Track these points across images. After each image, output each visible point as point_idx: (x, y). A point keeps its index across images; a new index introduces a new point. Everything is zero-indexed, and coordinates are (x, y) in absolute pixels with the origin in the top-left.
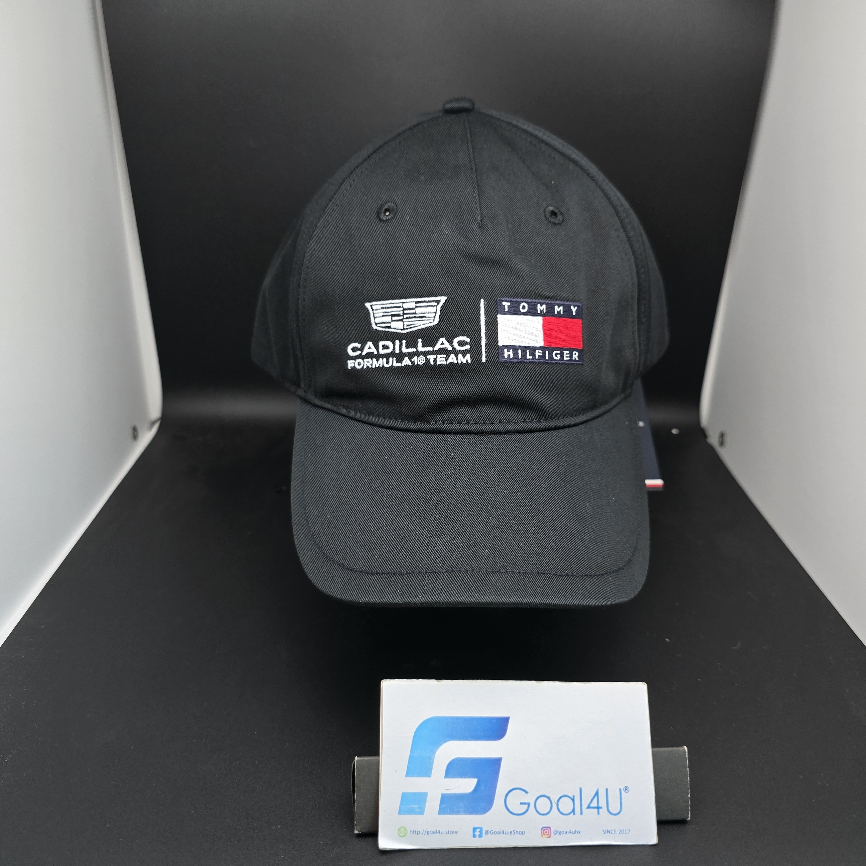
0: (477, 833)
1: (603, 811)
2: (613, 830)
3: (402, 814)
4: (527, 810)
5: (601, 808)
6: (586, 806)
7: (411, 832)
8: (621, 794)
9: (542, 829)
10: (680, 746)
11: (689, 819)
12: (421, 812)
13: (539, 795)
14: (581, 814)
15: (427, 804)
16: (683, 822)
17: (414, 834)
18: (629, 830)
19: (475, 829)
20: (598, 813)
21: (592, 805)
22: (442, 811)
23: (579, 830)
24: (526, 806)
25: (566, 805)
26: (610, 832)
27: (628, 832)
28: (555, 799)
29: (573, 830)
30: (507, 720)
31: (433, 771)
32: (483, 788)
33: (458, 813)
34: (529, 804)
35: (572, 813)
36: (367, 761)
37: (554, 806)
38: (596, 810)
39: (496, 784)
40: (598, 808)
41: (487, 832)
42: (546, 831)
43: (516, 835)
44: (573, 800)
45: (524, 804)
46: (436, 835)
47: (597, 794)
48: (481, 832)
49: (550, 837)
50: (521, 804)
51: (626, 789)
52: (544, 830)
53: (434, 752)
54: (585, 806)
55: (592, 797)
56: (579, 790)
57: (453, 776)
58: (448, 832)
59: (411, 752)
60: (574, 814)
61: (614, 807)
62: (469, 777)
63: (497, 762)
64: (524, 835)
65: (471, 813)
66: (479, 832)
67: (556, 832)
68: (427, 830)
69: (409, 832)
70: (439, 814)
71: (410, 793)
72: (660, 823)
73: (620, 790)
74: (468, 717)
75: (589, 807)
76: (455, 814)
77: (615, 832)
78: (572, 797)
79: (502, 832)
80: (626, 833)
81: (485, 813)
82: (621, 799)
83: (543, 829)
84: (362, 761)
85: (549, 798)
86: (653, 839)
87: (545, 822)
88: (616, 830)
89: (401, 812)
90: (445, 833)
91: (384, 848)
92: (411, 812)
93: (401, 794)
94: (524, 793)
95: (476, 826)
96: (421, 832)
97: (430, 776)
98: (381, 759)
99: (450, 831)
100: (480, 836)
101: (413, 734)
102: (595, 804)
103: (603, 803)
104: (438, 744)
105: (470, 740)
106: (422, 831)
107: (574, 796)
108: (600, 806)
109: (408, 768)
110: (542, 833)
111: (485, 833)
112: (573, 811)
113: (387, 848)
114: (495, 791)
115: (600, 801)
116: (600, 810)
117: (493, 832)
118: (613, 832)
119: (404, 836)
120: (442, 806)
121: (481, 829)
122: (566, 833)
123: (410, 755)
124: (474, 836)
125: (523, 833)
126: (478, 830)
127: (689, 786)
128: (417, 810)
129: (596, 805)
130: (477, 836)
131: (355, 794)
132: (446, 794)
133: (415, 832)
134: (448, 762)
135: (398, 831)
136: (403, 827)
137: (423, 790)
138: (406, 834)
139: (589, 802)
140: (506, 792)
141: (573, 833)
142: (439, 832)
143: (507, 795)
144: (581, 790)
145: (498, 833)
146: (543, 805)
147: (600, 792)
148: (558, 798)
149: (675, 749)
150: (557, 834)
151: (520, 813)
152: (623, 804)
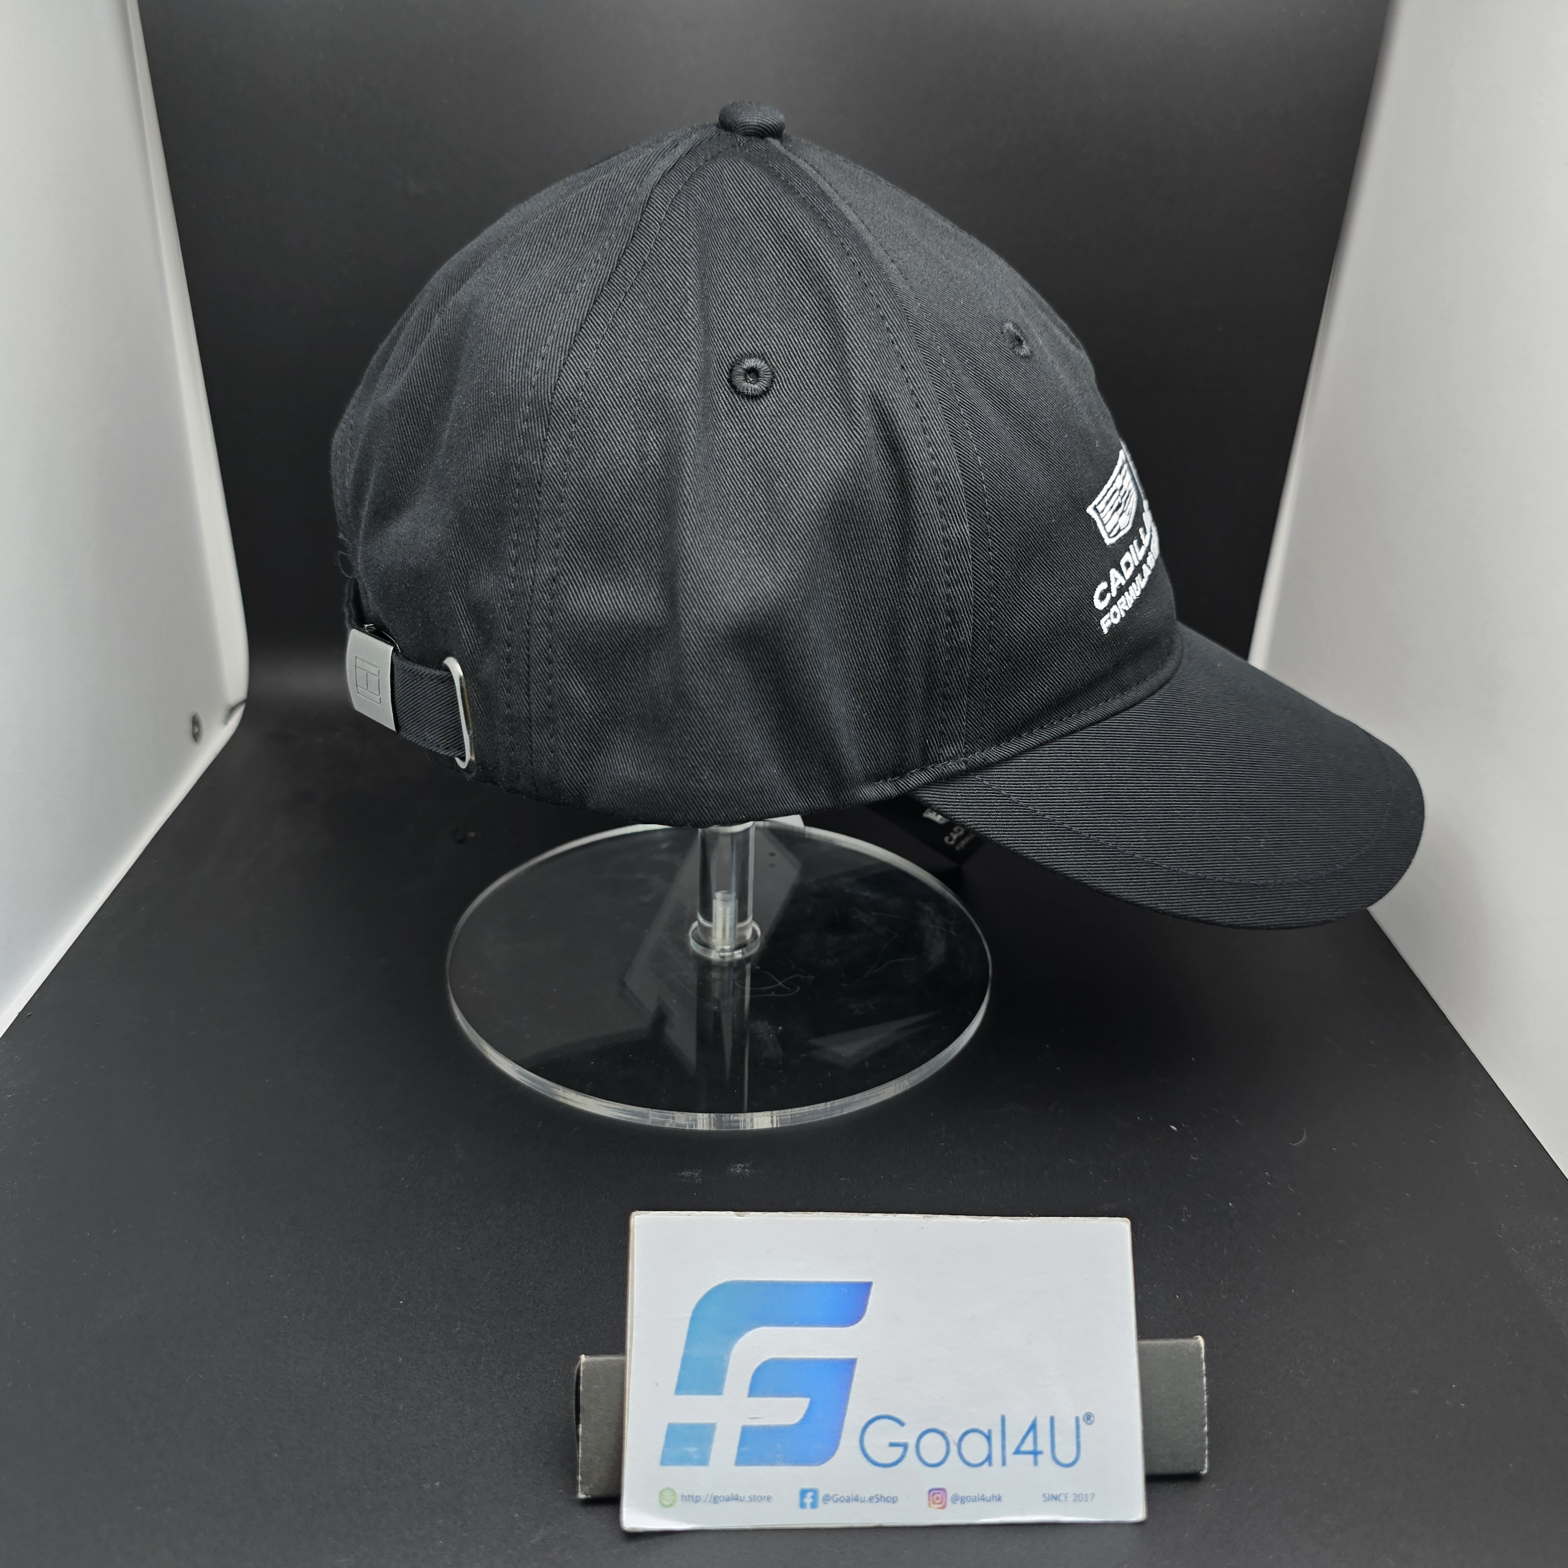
0: (808, 1500)
1: (1045, 1459)
2: (1062, 1494)
4: (902, 1457)
5: (1041, 1453)
6: (1013, 1450)
7: (684, 1498)
8: (1078, 1427)
9: (930, 1491)
10: (1191, 1336)
11: (1205, 1472)
12: (703, 1461)
13: (924, 1429)
14: (1004, 1463)
16: (1194, 1477)
17: (689, 1501)
18: (1093, 1495)
19: (803, 1493)
20: (1036, 1463)
21: (1023, 1448)
22: (743, 1459)
23: (999, 1495)
24: (901, 1449)
25: (975, 1448)
26: (1056, 1498)
27: (1090, 1498)
28: (954, 1437)
29: (988, 1495)
33: (771, 1462)
34: (905, 1446)
35: (987, 1464)
36: (601, 1363)
37: (954, 1448)
38: (1031, 1457)
39: (845, 1408)
40: (1035, 1453)
41: (827, 1499)
42: (937, 1495)
43: (882, 1504)
44: (988, 1438)
45: (897, 1445)
46: (730, 1503)
47: (1033, 1427)
48: (815, 1498)
49: (943, 1507)
50: (892, 1445)
51: (1088, 1417)
52: (934, 1494)
53: (728, 1348)
54: (1010, 1450)
55: (1024, 1434)
56: (999, 1419)
58: (752, 1498)
60: (990, 1464)
61: (1066, 1452)
64: (896, 1504)
67: (955, 1499)
68: (715, 1494)
69: (679, 1498)
71: (682, 1425)
72: (1153, 1480)
73: (1077, 1419)
75: (1017, 1452)
76: (767, 1465)
77: (1066, 1497)
78: (986, 1431)
79: (854, 1497)
80: (1087, 1501)
82: (1078, 1437)
83: (931, 1493)
84: (593, 1363)
85: (943, 1434)
86: (1138, 1513)
87: (936, 1478)
88: (1067, 1494)
90: (749, 1500)
91: (631, 1529)
92: (684, 1460)
93: (667, 1426)
94: (896, 1425)
95: (806, 1486)
96: (703, 1499)
98: (630, 1362)
99: (756, 1495)
100: (814, 1505)
101: (689, 1315)
102: (1028, 1446)
103: (1044, 1444)
104: (736, 1332)
105: (797, 1326)
106: (705, 1495)
107: (990, 1431)
108: (1039, 1448)
109: (680, 1378)
110: (929, 1500)
111: (824, 1500)
112: (989, 1459)
113: (638, 1529)
115: (1039, 1440)
116: (1040, 1457)
117: (838, 1497)
118: (1062, 1498)
119: (671, 1505)
121: (815, 1492)
122: (975, 1500)
124: (803, 1505)
125: (894, 1500)
126: (810, 1494)
127: (1205, 1411)
128: (696, 1457)
129: (1031, 1448)
130: (808, 1505)
131: (580, 1425)
133: (691, 1498)
134: (756, 1366)
136: (669, 1489)
137: (708, 1420)
138: (675, 1501)
139: (1018, 1441)
140: (863, 1424)
141: (988, 1499)
142: (736, 1498)
143: (864, 1429)
144: (1003, 1419)
145: (848, 1501)
146: (933, 1447)
147: (1039, 1423)
148: (959, 1435)
149: (1181, 1341)
150: (958, 1502)
151: (890, 1461)
152: (1083, 1445)
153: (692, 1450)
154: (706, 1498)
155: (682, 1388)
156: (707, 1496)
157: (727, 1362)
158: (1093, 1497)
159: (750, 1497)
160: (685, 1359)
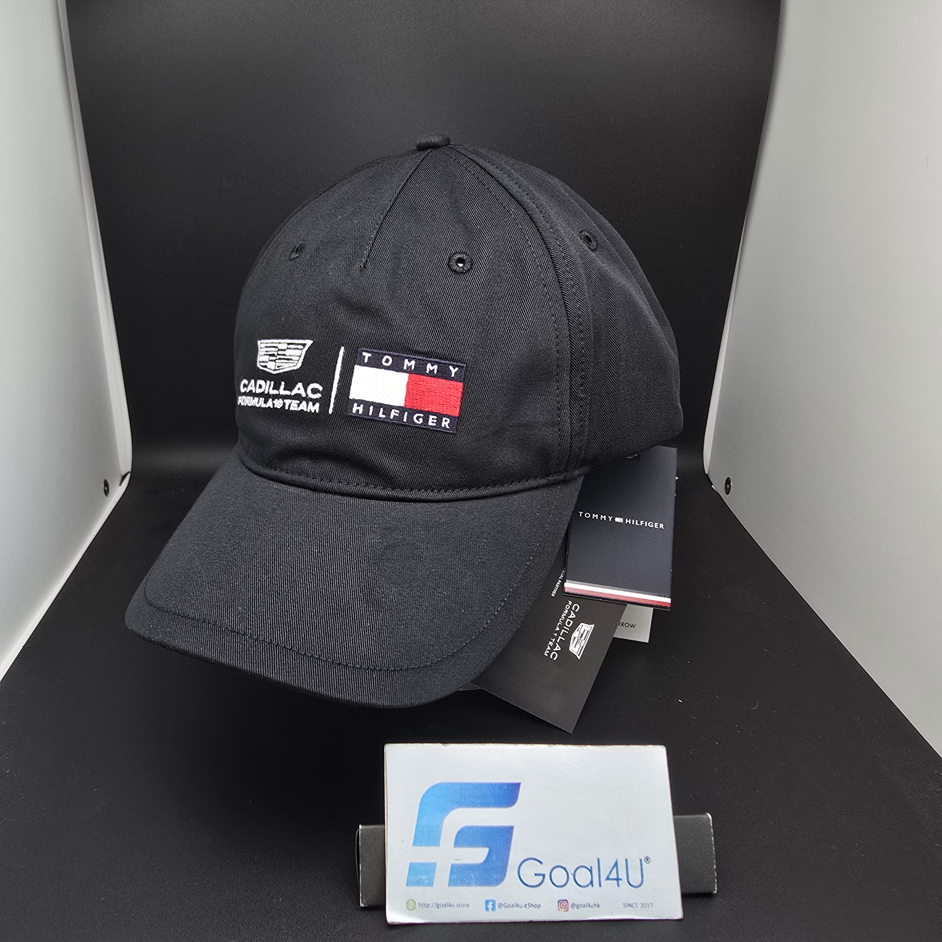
0: (490, 906)
1: (624, 883)
2: (634, 903)
3: (410, 886)
4: (542, 882)
5: (621, 879)
6: (605, 878)
7: (420, 905)
8: (641, 865)
9: (558, 902)
10: (704, 813)
11: (716, 892)
12: (431, 884)
13: (554, 866)
14: (600, 885)
15: (436, 875)
16: (709, 895)
17: (423, 907)
18: (652, 904)
19: (487, 902)
20: (618, 885)
21: (610, 877)
22: (453, 882)
23: (598, 904)
24: (542, 877)
25: (583, 877)
26: (631, 906)
27: (650, 905)
28: (571, 871)
29: (592, 904)
30: (518, 785)
31: (441, 840)
32: (494, 858)
33: (469, 884)
34: (544, 876)
35: (590, 886)
36: (371, 829)
37: (571, 877)
38: (616, 882)
39: (509, 854)
40: (618, 879)
41: (500, 905)
42: (563, 903)
43: (533, 908)
44: (591, 871)
45: (539, 875)
46: (446, 908)
47: (616, 864)
48: (494, 905)
49: (567, 911)
50: (536, 875)
51: (647, 859)
52: (561, 903)
53: (442, 820)
54: (603, 878)
55: (611, 869)
56: (596, 860)
57: (462, 846)
58: (458, 905)
59: (418, 820)
60: (592, 886)
61: (635, 878)
62: (480, 847)
63: (509, 830)
64: (539, 909)
65: (482, 885)
66: (492, 905)
67: (573, 905)
68: (437, 903)
69: (418, 904)
70: (449, 885)
71: (418, 864)
72: (686, 897)
73: (641, 860)
74: (477, 783)
75: (608, 878)
76: (466, 886)
77: (636, 905)
78: (589, 868)
79: (516, 905)
80: (649, 907)
81: (497, 885)
82: (642, 870)
83: (560, 903)
84: (366, 829)
85: (565, 869)
86: (676, 912)
87: (562, 894)
89: (409, 884)
91: (392, 922)
92: (419, 883)
93: (409, 864)
94: (538, 863)
95: (488, 899)
96: (431, 906)
97: (438, 845)
98: (387, 828)
99: (461, 904)
100: (493, 909)
101: (419, 801)
102: (614, 875)
103: (623, 875)
104: (445, 811)
105: (480, 807)
106: (432, 903)
107: (591, 867)
108: (620, 877)
109: (415, 837)
110: (558, 906)
111: (499, 906)
112: (591, 883)
113: (396, 922)
114: (508, 861)
115: (619, 872)
116: (620, 882)
117: (507, 905)
118: (634, 906)
119: (413, 909)
120: (452, 877)
121: (494, 902)
122: (584, 906)
123: (417, 823)
124: (487, 909)
125: (539, 906)
126: (491, 903)
127: (714, 857)
128: (426, 881)
129: (616, 877)
130: (490, 909)
131: (360, 865)
132: (456, 865)
133: (424, 905)
134: (458, 831)
135: (407, 903)
136: (412, 900)
137: (432, 861)
138: (415, 907)
139: (608, 873)
140: (519, 863)
141: (592, 906)
142: (450, 905)
143: (520, 866)
144: (599, 860)
145: (513, 906)
146: (559, 876)
147: (619, 863)
148: (574, 869)
149: (698, 816)
150: (575, 908)
151: (535, 884)
152: (644, 875)
153: (424, 877)
154: (433, 905)
155: (416, 842)
156: (433, 904)
157: (442, 828)
158: (652, 906)
159: (457, 905)
160: (417, 826)
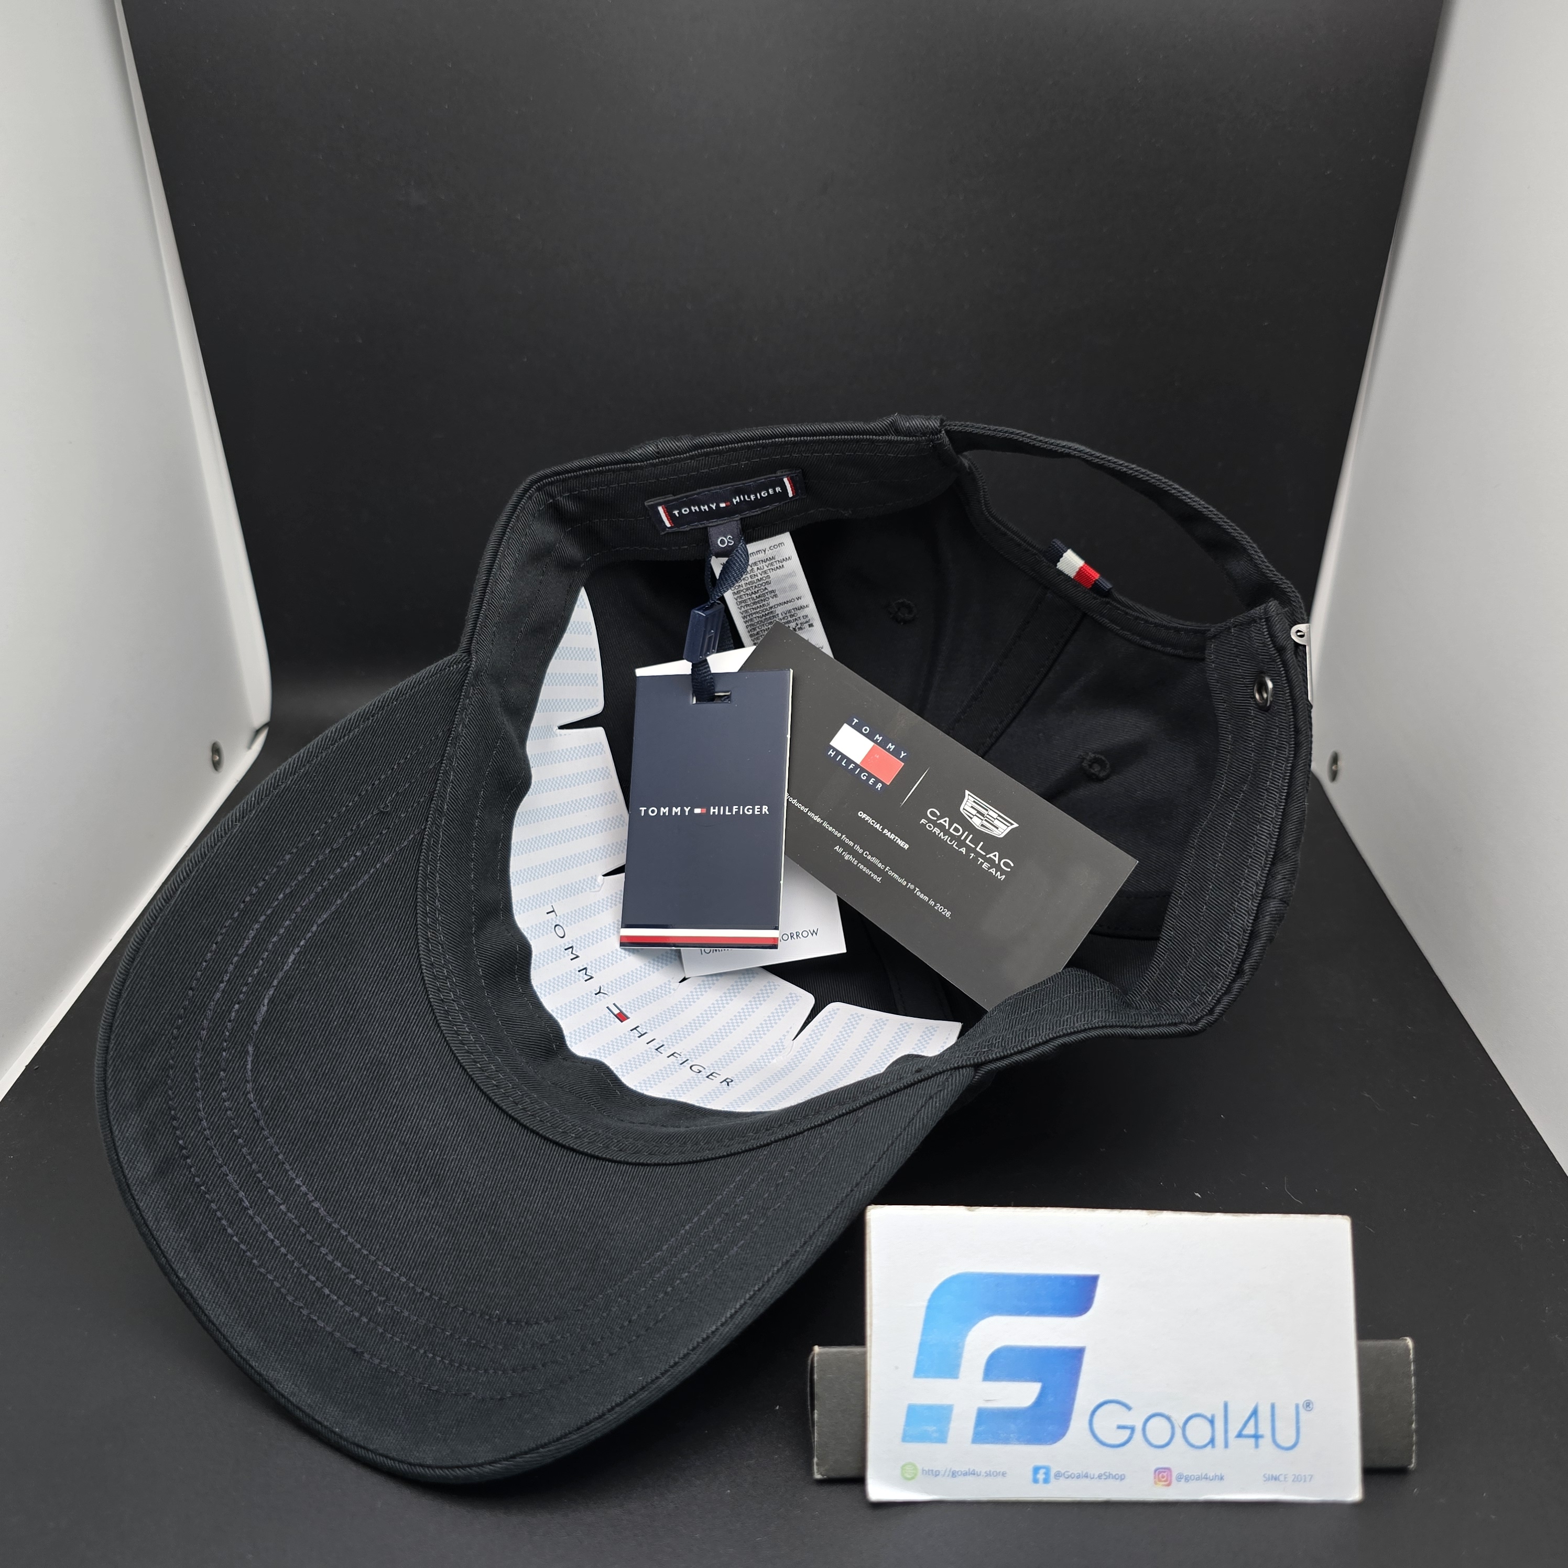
0: (1041, 1476)
1: (1266, 1442)
2: (1282, 1475)
4: (1130, 1439)
5: (1262, 1436)
6: (1236, 1433)
7: (924, 1472)
8: (1298, 1414)
10: (1400, 1336)
11: (1413, 1466)
12: (942, 1439)
13: (1150, 1413)
14: (1226, 1446)
16: (1402, 1471)
17: (929, 1475)
18: (1312, 1476)
19: (1036, 1470)
20: (1257, 1446)
21: (1245, 1432)
22: (978, 1438)
23: (1221, 1475)
24: (1128, 1432)
25: (1199, 1432)
26: (1276, 1478)
28: (1179, 1421)
29: (1211, 1475)
30: (1094, 1280)
33: (1006, 1441)
34: (1132, 1429)
35: (1210, 1446)
36: (836, 1354)
37: (1178, 1432)
38: (1252, 1441)
40: (1256, 1437)
41: (1058, 1475)
42: (1163, 1475)
43: (1111, 1481)
44: (1212, 1422)
45: (1124, 1427)
46: (968, 1477)
47: (1255, 1413)
48: (1047, 1474)
49: (1169, 1485)
50: (1119, 1427)
51: (1308, 1405)
53: (963, 1335)
54: (1232, 1433)
55: (1245, 1419)
56: (1222, 1405)
57: (998, 1378)
58: (988, 1473)
60: (1214, 1447)
61: (1286, 1435)
62: (1026, 1381)
63: (1077, 1355)
64: (1123, 1481)
65: (1030, 1441)
67: (1179, 1478)
68: (953, 1470)
72: (1371, 1471)
73: (1297, 1406)
75: (1240, 1435)
77: (1285, 1478)
78: (1210, 1417)
79: (1084, 1474)
80: (1306, 1482)
82: (1298, 1423)
84: (826, 1353)
85: (1168, 1418)
86: (1353, 1492)
87: (1162, 1459)
88: (1287, 1475)
90: (985, 1475)
91: (877, 1499)
93: (907, 1406)
94: (1124, 1408)
95: (1039, 1464)
96: (942, 1473)
97: (957, 1377)
98: (871, 1347)
99: (992, 1471)
100: (1046, 1481)
101: (925, 1303)
102: (1250, 1430)
103: (1265, 1429)
104: (970, 1320)
105: (1028, 1315)
107: (1213, 1416)
108: (1260, 1433)
111: (1055, 1476)
112: (1212, 1441)
113: (883, 1499)
115: (1260, 1425)
116: (1260, 1440)
117: (1069, 1474)
118: (1282, 1478)
119: (912, 1478)
122: (1198, 1478)
124: (1036, 1481)
125: (1122, 1478)
126: (1042, 1471)
127: (1413, 1410)
128: (935, 1435)
129: (1252, 1432)
131: (815, 1411)
133: (930, 1473)
136: (910, 1463)
137: (945, 1402)
138: (916, 1475)
139: (1240, 1426)
140: (1092, 1408)
141: (1211, 1478)
142: (973, 1473)
143: (1094, 1413)
144: (1226, 1405)
145: (1078, 1477)
146: (1159, 1430)
147: (1260, 1410)
148: (1184, 1419)
149: (1390, 1342)
150: (1183, 1480)
151: (1118, 1443)
152: (1302, 1430)
153: (931, 1428)
154: (945, 1473)
156: (946, 1470)
158: (1311, 1479)
159: (986, 1473)
160: (922, 1345)
